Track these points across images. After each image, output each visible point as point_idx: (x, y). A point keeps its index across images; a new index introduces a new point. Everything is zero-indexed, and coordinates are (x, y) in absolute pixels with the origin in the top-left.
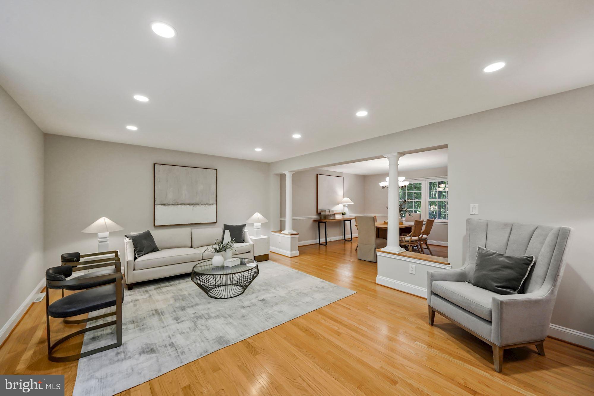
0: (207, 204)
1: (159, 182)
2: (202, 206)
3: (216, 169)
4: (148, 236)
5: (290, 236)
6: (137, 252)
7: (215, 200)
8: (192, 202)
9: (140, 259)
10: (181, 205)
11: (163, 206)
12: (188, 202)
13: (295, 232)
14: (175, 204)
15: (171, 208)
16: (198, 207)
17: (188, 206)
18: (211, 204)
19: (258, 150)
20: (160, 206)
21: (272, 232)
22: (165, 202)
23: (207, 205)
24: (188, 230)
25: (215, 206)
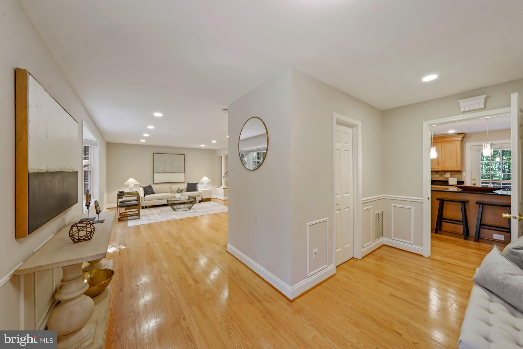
1: (156, 162)
2: (177, 174)
3: (184, 155)
4: (150, 187)
5: (223, 189)
6: (145, 194)
7: (184, 170)
9: (147, 196)
10: (166, 173)
11: (157, 173)
14: (163, 173)
17: (170, 173)
21: (217, 187)
23: (180, 173)
24: (169, 185)
25: (184, 173)
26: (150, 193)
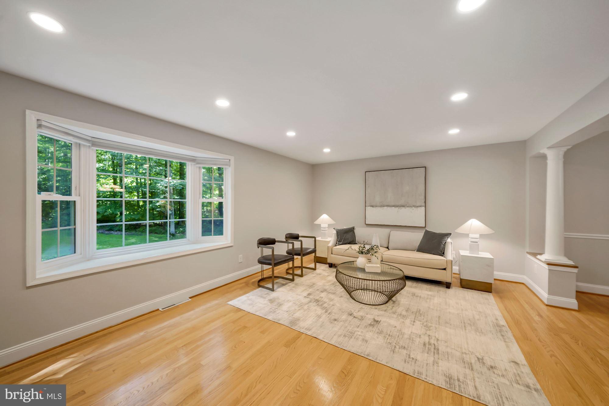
0: (414, 206)
1: (369, 187)
2: (407, 208)
3: (425, 167)
4: (351, 230)
5: (546, 267)
6: (338, 242)
7: (423, 201)
8: (397, 204)
9: (338, 247)
10: (386, 207)
11: (371, 207)
12: (393, 204)
13: (571, 263)
14: (381, 206)
15: (379, 209)
16: (403, 209)
17: (393, 208)
18: (418, 207)
19: (454, 131)
20: (369, 207)
21: (527, 253)
22: (373, 204)
23: (413, 208)
24: (386, 231)
25: (423, 208)
26: (346, 242)
